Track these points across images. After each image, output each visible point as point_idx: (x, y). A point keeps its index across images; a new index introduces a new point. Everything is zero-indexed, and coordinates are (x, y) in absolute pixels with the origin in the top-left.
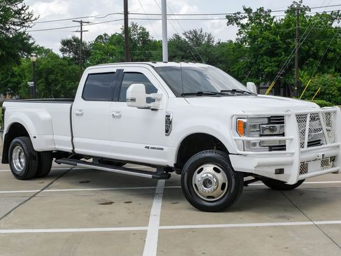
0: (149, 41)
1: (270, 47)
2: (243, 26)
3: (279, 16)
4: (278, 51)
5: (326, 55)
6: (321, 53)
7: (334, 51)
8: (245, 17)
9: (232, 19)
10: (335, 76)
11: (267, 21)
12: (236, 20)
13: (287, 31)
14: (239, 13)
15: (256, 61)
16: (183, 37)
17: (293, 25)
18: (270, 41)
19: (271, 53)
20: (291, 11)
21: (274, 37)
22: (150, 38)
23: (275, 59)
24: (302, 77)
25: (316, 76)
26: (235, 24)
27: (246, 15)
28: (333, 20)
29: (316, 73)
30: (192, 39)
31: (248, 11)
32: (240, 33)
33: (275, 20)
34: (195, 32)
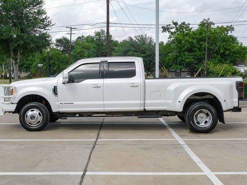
0: (112, 41)
1: (189, 46)
2: (172, 33)
3: (195, 27)
4: (195, 49)
5: (224, 52)
6: (222, 51)
7: (229, 50)
8: (173, 28)
9: (165, 29)
10: (230, 66)
11: (187, 30)
12: (168, 29)
13: (200, 37)
14: (170, 25)
15: (180, 54)
16: (134, 39)
17: (204, 33)
18: (190, 43)
19: (190, 50)
20: (202, 24)
21: (192, 40)
22: (112, 39)
23: (192, 54)
24: (209, 65)
25: (218, 65)
26: (167, 32)
27: (174, 26)
28: (227, 31)
29: (218, 63)
30: (140, 40)
31: (176, 24)
32: (170, 37)
33: (192, 30)
34: (142, 36)
